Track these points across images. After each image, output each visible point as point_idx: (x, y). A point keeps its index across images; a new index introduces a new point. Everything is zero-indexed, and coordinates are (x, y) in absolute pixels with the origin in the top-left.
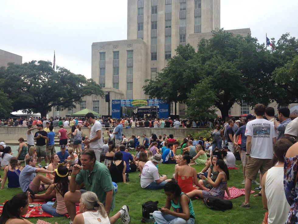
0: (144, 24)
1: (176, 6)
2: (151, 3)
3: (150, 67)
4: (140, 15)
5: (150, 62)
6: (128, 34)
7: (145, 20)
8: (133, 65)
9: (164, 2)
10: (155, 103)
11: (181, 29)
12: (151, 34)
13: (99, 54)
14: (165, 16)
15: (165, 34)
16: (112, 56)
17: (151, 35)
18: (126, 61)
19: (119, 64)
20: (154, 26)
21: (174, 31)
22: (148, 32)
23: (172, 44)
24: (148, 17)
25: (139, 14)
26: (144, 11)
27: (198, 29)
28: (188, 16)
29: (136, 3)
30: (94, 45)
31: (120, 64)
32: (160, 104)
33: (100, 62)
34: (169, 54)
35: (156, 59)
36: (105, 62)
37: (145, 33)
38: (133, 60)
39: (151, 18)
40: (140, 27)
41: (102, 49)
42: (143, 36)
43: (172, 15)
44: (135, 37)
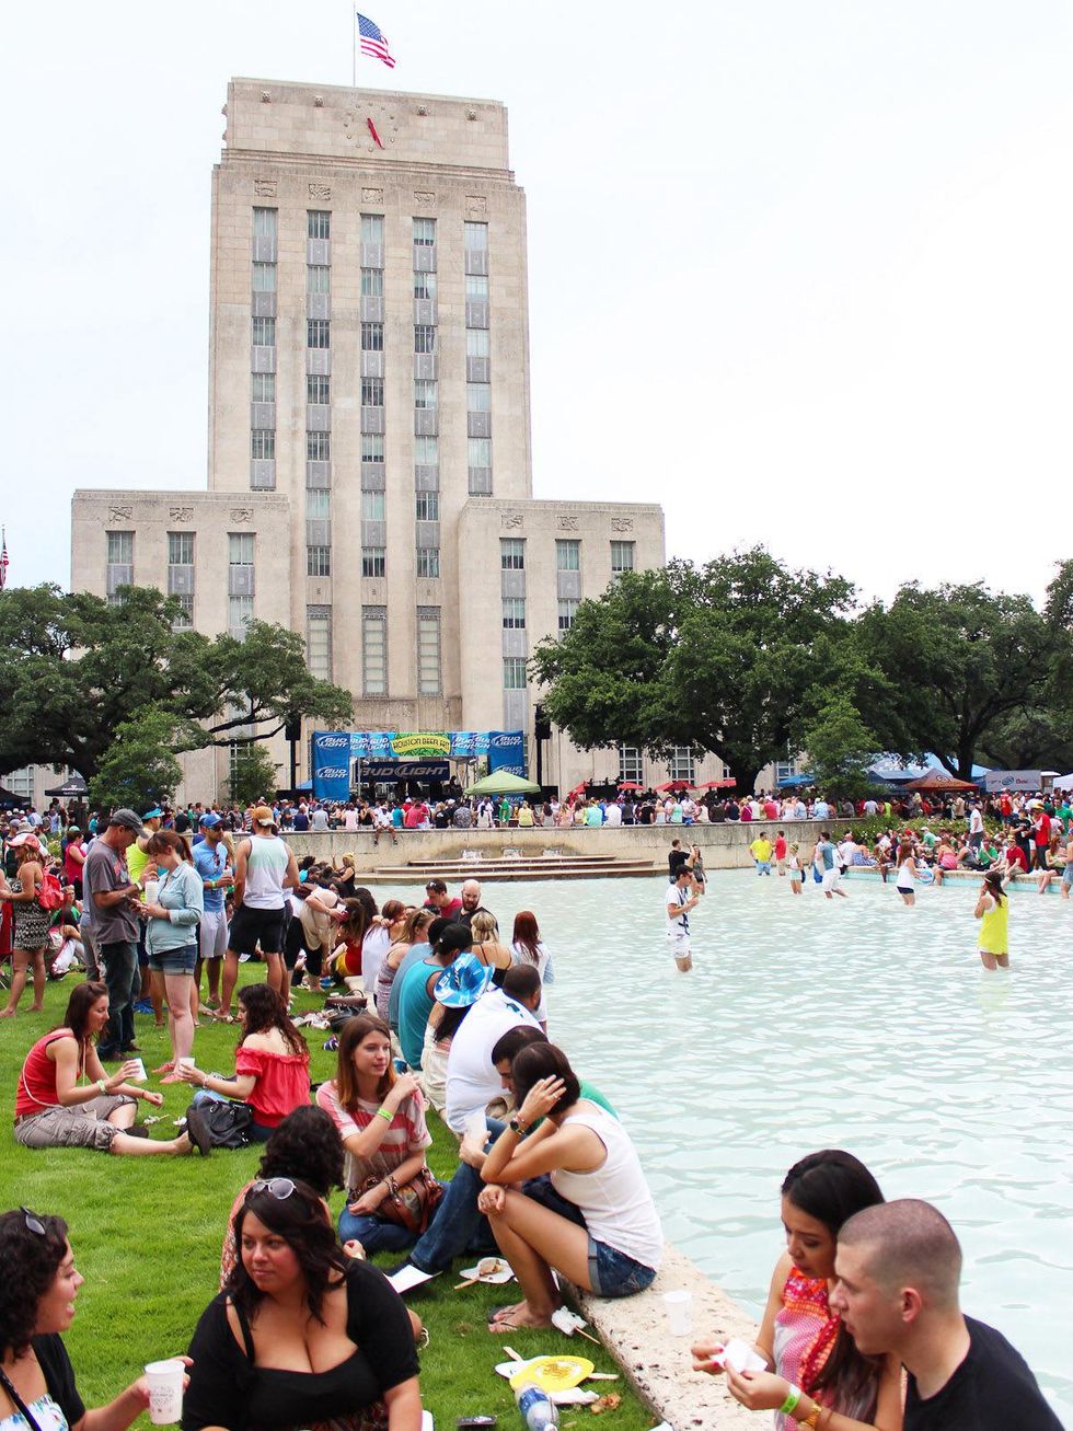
0: (278, 435)
1: (401, 390)
2: (308, 364)
3: (303, 601)
4: (263, 402)
5: (305, 582)
6: (213, 466)
7: (283, 422)
8: (253, 591)
9: (359, 366)
10: (477, 745)
11: (420, 472)
12: (308, 476)
13: (104, 538)
14: (362, 416)
15: (363, 481)
16: (163, 547)
17: (308, 481)
18: (225, 575)
19: (193, 582)
20: (319, 447)
21: (397, 475)
22: (293, 470)
23: (388, 523)
24: (295, 413)
25: (256, 398)
26: (279, 386)
27: (480, 480)
28: (445, 430)
29: (247, 354)
30: (83, 501)
31: (197, 584)
32: (495, 747)
33: (109, 572)
34: (380, 556)
35: (325, 570)
36: (132, 572)
37: (283, 470)
38: (253, 572)
39: (307, 418)
40: (264, 443)
41: (119, 517)
42: (275, 480)
43: (387, 418)
44: (238, 481)
